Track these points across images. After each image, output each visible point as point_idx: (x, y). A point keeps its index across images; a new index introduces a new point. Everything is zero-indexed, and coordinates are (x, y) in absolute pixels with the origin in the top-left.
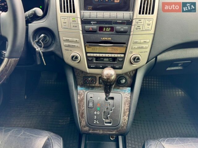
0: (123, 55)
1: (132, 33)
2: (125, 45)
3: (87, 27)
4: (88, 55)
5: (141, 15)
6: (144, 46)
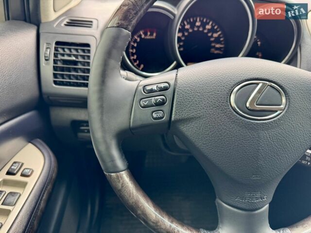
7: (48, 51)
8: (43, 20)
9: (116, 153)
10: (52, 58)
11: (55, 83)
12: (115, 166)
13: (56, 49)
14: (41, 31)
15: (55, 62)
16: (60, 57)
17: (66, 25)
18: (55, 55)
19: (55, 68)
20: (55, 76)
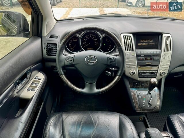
0: (157, 71)
1: (161, 61)
2: (158, 66)
3: (139, 58)
4: (139, 71)
5: (165, 52)
6: (167, 66)
7: (45, 46)
8: (43, 36)
9: (62, 71)
10: (46, 48)
11: (47, 55)
12: (62, 73)
13: (47, 45)
14: (42, 39)
15: (47, 49)
16: (48, 48)
17: (50, 37)
18: (47, 47)
19: (47, 51)
20: (47, 53)
